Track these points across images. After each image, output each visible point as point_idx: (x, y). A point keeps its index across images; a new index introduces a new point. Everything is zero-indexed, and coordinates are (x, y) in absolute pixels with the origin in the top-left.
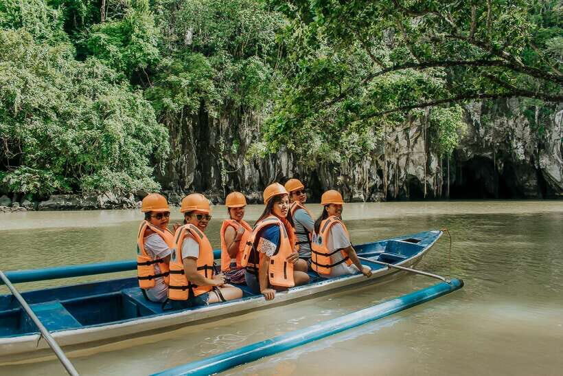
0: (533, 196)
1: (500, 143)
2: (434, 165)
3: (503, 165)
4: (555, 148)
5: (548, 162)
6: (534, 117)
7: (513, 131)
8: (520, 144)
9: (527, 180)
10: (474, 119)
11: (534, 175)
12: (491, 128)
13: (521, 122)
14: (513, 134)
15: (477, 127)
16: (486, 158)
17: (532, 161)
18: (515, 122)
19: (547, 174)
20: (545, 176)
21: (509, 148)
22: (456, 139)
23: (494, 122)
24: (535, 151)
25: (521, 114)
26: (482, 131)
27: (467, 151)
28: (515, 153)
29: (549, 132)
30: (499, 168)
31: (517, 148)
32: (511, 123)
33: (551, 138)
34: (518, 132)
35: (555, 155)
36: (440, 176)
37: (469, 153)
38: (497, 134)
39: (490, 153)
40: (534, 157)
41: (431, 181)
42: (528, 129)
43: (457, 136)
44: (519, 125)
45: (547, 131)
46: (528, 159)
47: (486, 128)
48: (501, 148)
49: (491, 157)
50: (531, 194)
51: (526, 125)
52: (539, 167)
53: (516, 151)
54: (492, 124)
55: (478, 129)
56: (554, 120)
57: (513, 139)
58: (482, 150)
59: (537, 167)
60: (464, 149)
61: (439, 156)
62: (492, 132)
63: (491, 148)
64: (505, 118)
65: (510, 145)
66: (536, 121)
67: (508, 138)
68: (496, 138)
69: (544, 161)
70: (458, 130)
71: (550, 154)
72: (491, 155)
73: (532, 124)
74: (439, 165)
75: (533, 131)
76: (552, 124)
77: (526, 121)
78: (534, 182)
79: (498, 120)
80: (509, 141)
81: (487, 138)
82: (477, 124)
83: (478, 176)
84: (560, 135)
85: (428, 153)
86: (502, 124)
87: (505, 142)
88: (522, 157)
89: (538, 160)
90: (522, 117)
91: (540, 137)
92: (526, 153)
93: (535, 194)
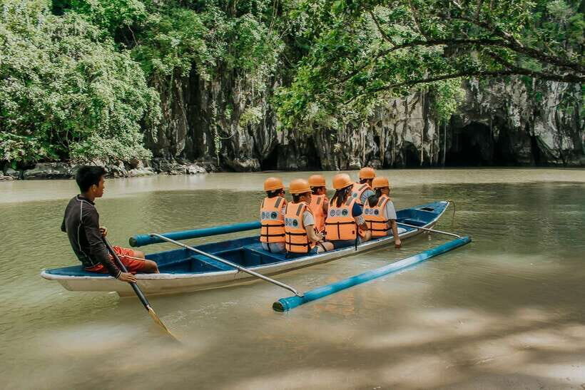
0: (527, 163)
1: (497, 109)
2: (431, 131)
3: (498, 132)
4: (550, 115)
5: (543, 129)
6: (531, 83)
7: (510, 97)
8: (516, 111)
9: (522, 148)
10: (472, 84)
11: (528, 143)
12: (488, 94)
13: (518, 88)
14: (510, 100)
15: (475, 93)
16: (482, 125)
17: (527, 129)
18: (512, 88)
19: (541, 142)
20: (539, 144)
21: (505, 115)
22: (454, 105)
23: (492, 87)
24: (530, 118)
25: (519, 80)
26: (480, 97)
27: (464, 117)
28: (511, 121)
29: (545, 99)
30: (495, 135)
31: (513, 115)
32: (509, 89)
33: (546, 105)
34: (515, 99)
35: (550, 123)
36: (437, 143)
37: (466, 119)
38: (495, 100)
39: (486, 120)
40: (529, 125)
41: (428, 148)
42: (525, 95)
43: (455, 103)
44: (517, 91)
45: (543, 98)
46: (524, 126)
47: (484, 94)
48: (497, 115)
49: (487, 124)
50: (524, 161)
51: (523, 92)
52: (534, 135)
53: (512, 118)
54: (490, 90)
55: (476, 95)
56: (550, 86)
57: (510, 105)
58: (479, 117)
59: (531, 134)
60: (461, 115)
61: (436, 125)
62: (489, 98)
63: (488, 114)
64: (503, 84)
65: (506, 112)
66: (533, 87)
67: (505, 104)
68: (494, 104)
69: (539, 128)
70: (456, 96)
71: (544, 120)
72: (487, 122)
73: (530, 90)
74: (436, 132)
75: (529, 97)
76: (549, 91)
77: (524, 87)
78: (527, 150)
79: (496, 86)
80: (506, 107)
81: (484, 104)
82: (475, 89)
83: (474, 144)
84: (555, 102)
85: (426, 120)
86: (499, 90)
87: (502, 109)
88: (518, 124)
89: (533, 127)
90: (520, 83)
91: (536, 104)
92: (522, 120)
93: (528, 161)
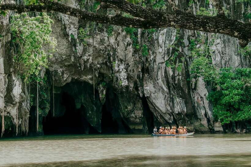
0: (139, 130)
1: (101, 64)
2: (17, 91)
3: (104, 92)
4: (159, 73)
5: (153, 90)
6: (136, 34)
7: (115, 50)
8: (122, 67)
9: (132, 111)
10: (70, 33)
11: (139, 105)
12: (89, 45)
13: (123, 40)
14: (114, 54)
15: (73, 44)
16: (86, 83)
17: (136, 88)
18: (116, 39)
19: (152, 103)
20: (150, 105)
21: (111, 71)
22: (43, 58)
23: (93, 38)
24: (138, 77)
25: (122, 31)
26: (80, 49)
27: (63, 73)
28: (117, 78)
29: (153, 53)
30: (101, 96)
31: (119, 71)
32: (112, 40)
33: (155, 61)
34: (120, 53)
35: (160, 81)
36: (26, 106)
37: (65, 75)
38: (98, 53)
39: (90, 77)
40: (138, 84)
41: (14, 112)
42: (130, 48)
43: (45, 54)
44: (121, 44)
45: (151, 52)
46: (132, 85)
47: (84, 46)
48: (102, 71)
49: (91, 82)
50: (137, 128)
51: (128, 45)
52: (144, 95)
53: (118, 75)
54: (91, 41)
55: (75, 46)
56: (157, 40)
57: (114, 60)
58: (80, 73)
59: (141, 95)
60: (60, 71)
61: (23, 79)
62: (91, 49)
63: (91, 70)
64: (106, 34)
65: (111, 68)
66: (139, 40)
67: (109, 58)
68: (96, 58)
69: (149, 88)
70: (47, 44)
71: (154, 80)
72: (91, 79)
73: (135, 43)
74: (24, 92)
75: (136, 51)
76: (156, 45)
77: (128, 39)
78: (139, 113)
79: (98, 37)
80: (110, 62)
81: (85, 58)
82: (73, 39)
83: (78, 106)
84: (164, 58)
85: (9, 75)
86: (102, 41)
87: (106, 64)
88: (125, 83)
89: (142, 86)
90: (124, 33)
91: (143, 59)
92: (129, 78)
93: (141, 127)
